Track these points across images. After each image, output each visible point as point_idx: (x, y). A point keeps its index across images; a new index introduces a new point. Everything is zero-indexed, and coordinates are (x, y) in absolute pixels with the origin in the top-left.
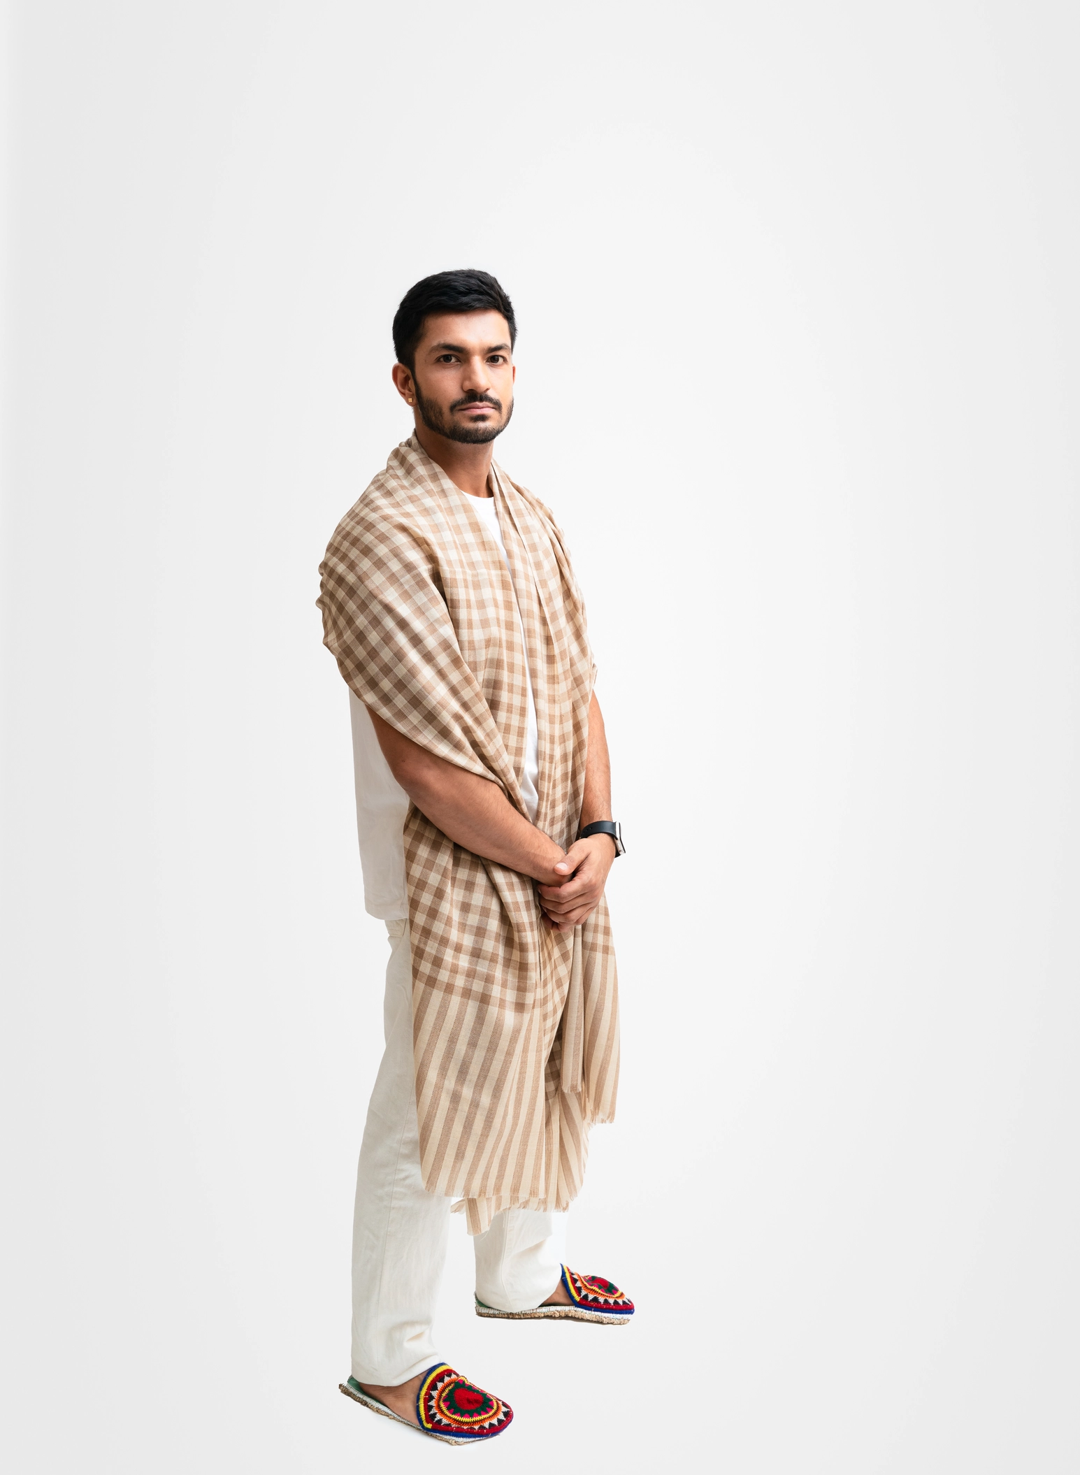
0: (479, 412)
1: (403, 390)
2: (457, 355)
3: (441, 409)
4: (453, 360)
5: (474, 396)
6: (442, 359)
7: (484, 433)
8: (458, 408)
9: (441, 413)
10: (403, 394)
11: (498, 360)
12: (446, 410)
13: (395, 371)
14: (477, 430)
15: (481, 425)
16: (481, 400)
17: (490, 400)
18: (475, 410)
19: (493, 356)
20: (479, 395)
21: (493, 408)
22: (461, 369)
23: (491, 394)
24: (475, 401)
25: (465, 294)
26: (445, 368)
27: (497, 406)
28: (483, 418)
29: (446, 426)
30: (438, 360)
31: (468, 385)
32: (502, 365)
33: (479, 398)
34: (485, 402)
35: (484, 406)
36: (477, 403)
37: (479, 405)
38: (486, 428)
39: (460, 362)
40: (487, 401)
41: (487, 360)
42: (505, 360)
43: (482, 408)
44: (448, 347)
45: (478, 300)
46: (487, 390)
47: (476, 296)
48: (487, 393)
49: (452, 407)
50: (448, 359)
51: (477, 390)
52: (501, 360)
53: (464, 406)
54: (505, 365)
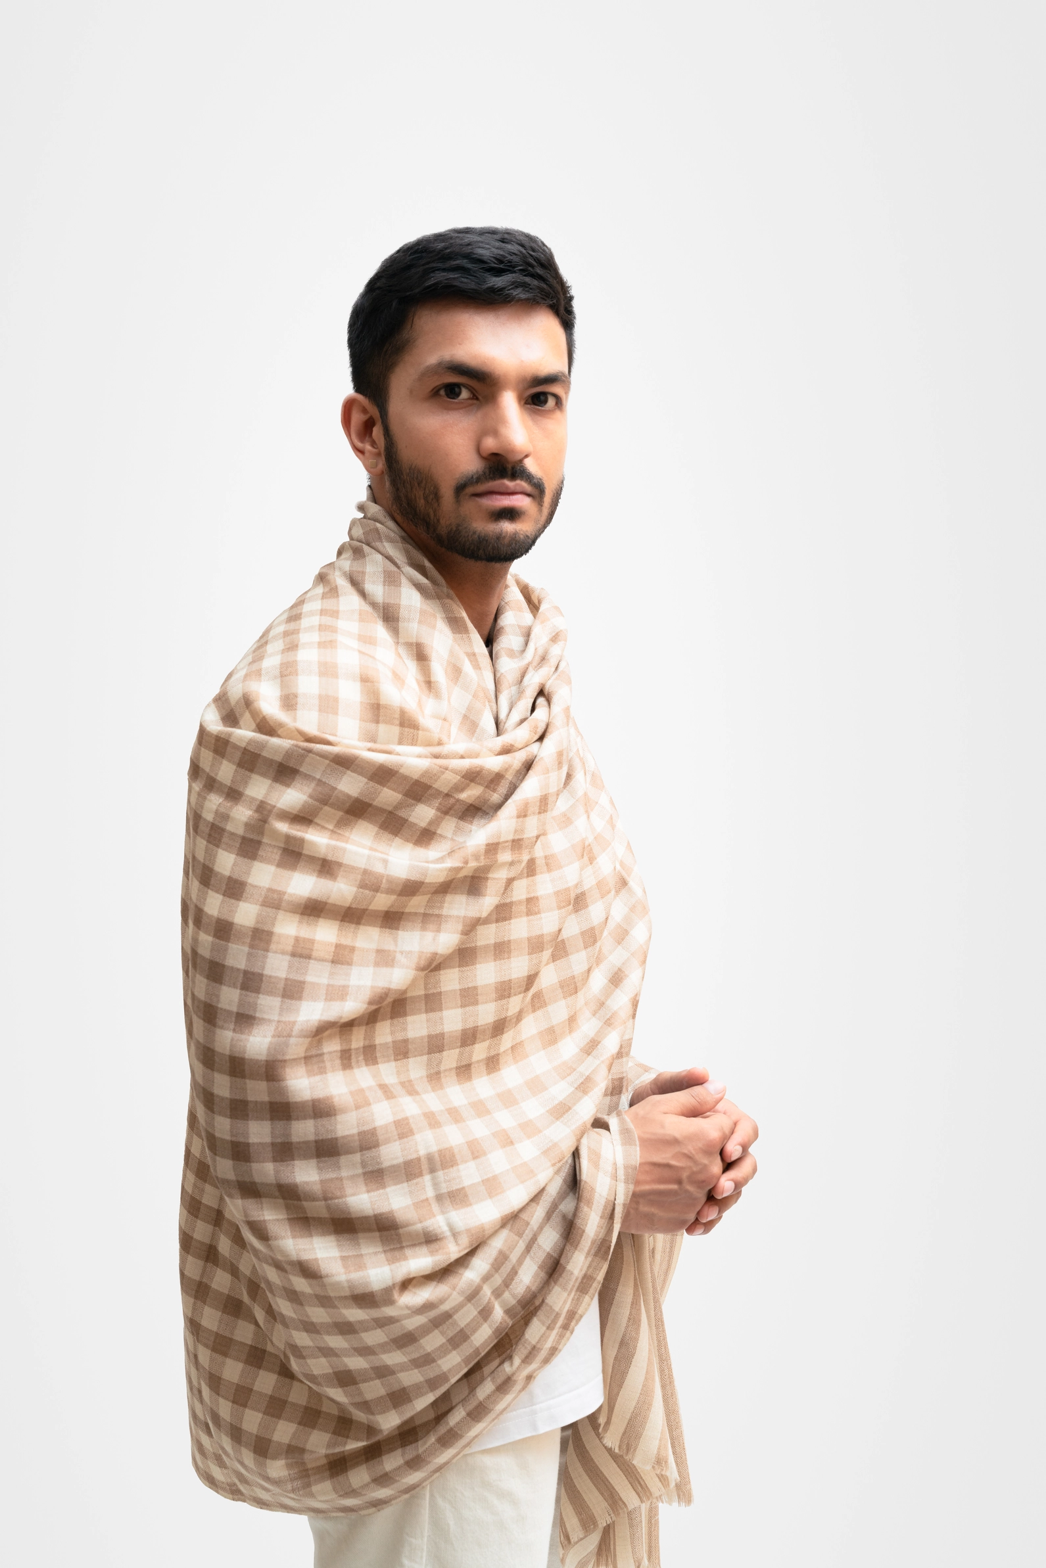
0: (506, 501)
1: (359, 445)
2: (472, 385)
3: (437, 489)
4: (465, 394)
5: (500, 466)
6: (442, 392)
8: (470, 490)
9: (437, 496)
10: (359, 451)
11: (546, 402)
12: (447, 493)
13: (348, 408)
14: (499, 537)
15: (507, 527)
16: (512, 476)
17: (528, 477)
18: (499, 497)
19: (538, 394)
20: (509, 468)
21: (531, 496)
22: (479, 415)
23: (530, 465)
24: (501, 478)
25: (495, 271)
26: (447, 409)
27: (539, 491)
28: (511, 514)
29: (442, 522)
30: (435, 394)
31: (490, 444)
32: (552, 411)
33: (509, 473)
34: (518, 482)
35: (518, 489)
36: (504, 484)
37: (507, 487)
38: (516, 534)
39: (477, 399)
40: (522, 480)
41: (527, 400)
42: (559, 403)
43: (513, 493)
44: (457, 369)
45: (523, 285)
46: (527, 457)
47: (519, 278)
48: (525, 465)
49: (460, 488)
50: (455, 393)
51: (508, 456)
52: (552, 402)
53: (482, 487)
54: (558, 414)
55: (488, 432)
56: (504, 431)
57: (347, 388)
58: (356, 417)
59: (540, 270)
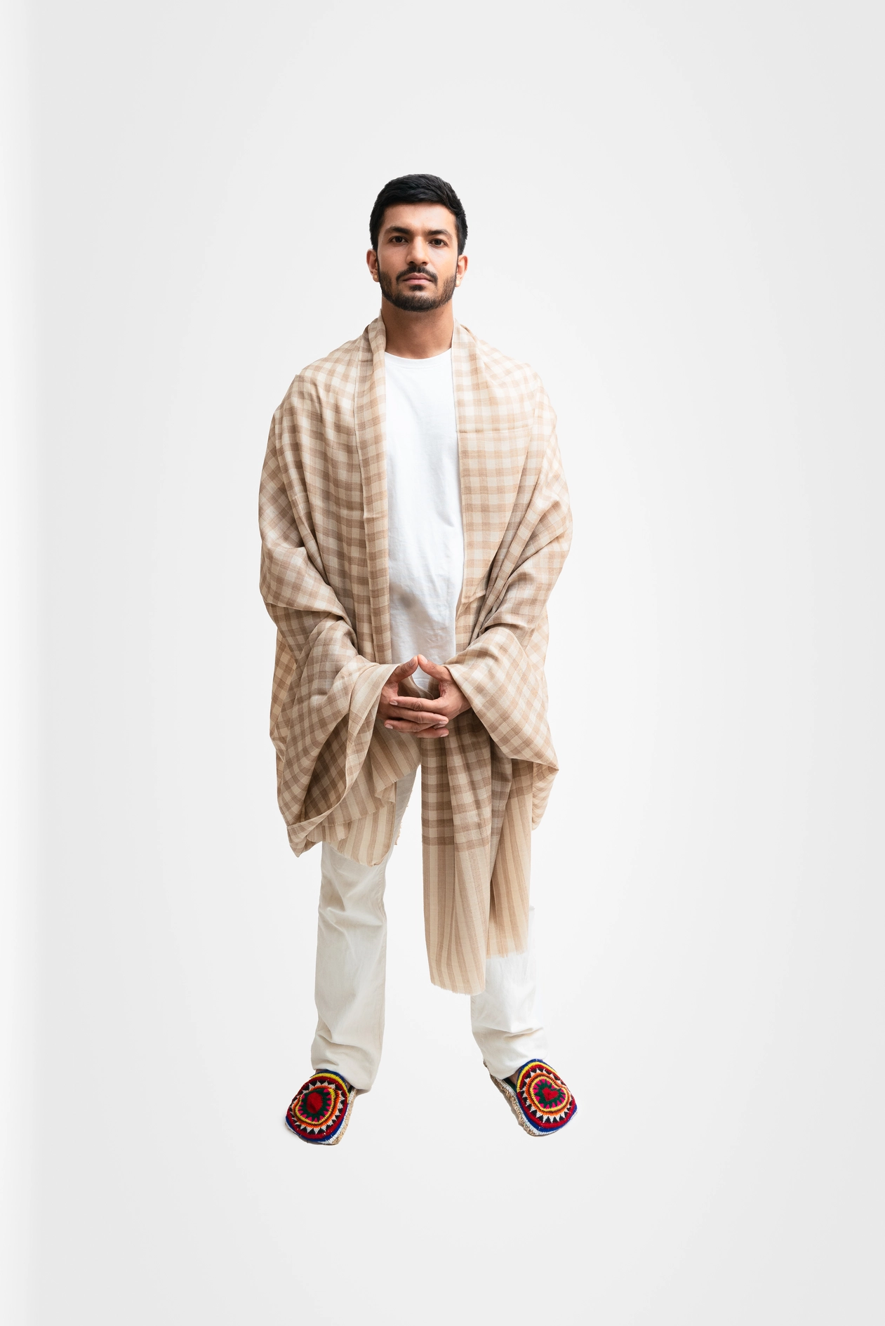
0: (416, 282)
1: (373, 270)
2: (404, 236)
3: (390, 280)
4: (403, 240)
5: (415, 267)
6: (394, 240)
7: (419, 300)
8: (402, 278)
9: (390, 283)
10: (372, 272)
11: (440, 243)
12: (394, 281)
13: (369, 254)
14: (413, 298)
15: (418, 294)
16: (419, 271)
17: (427, 272)
18: (413, 281)
19: (434, 239)
20: (418, 267)
21: (430, 281)
22: (407, 247)
23: (429, 268)
24: (415, 272)
25: (412, 188)
26: (395, 246)
27: (433, 279)
28: (420, 288)
29: (393, 294)
30: (391, 241)
31: (409, 259)
32: (442, 247)
33: (417, 269)
34: (422, 274)
35: (422, 277)
36: (415, 275)
37: (417, 276)
38: (421, 297)
39: (407, 242)
41: (431, 242)
42: (446, 244)
43: (420, 279)
44: (398, 229)
45: (424, 193)
46: (425, 263)
47: (422, 190)
48: (425, 267)
49: (398, 278)
50: (398, 240)
51: (416, 262)
52: (442, 244)
53: (406, 277)
54: (446, 248)
55: (410, 252)
56: (414, 252)
57: (370, 247)
58: (372, 258)
59: (433, 188)
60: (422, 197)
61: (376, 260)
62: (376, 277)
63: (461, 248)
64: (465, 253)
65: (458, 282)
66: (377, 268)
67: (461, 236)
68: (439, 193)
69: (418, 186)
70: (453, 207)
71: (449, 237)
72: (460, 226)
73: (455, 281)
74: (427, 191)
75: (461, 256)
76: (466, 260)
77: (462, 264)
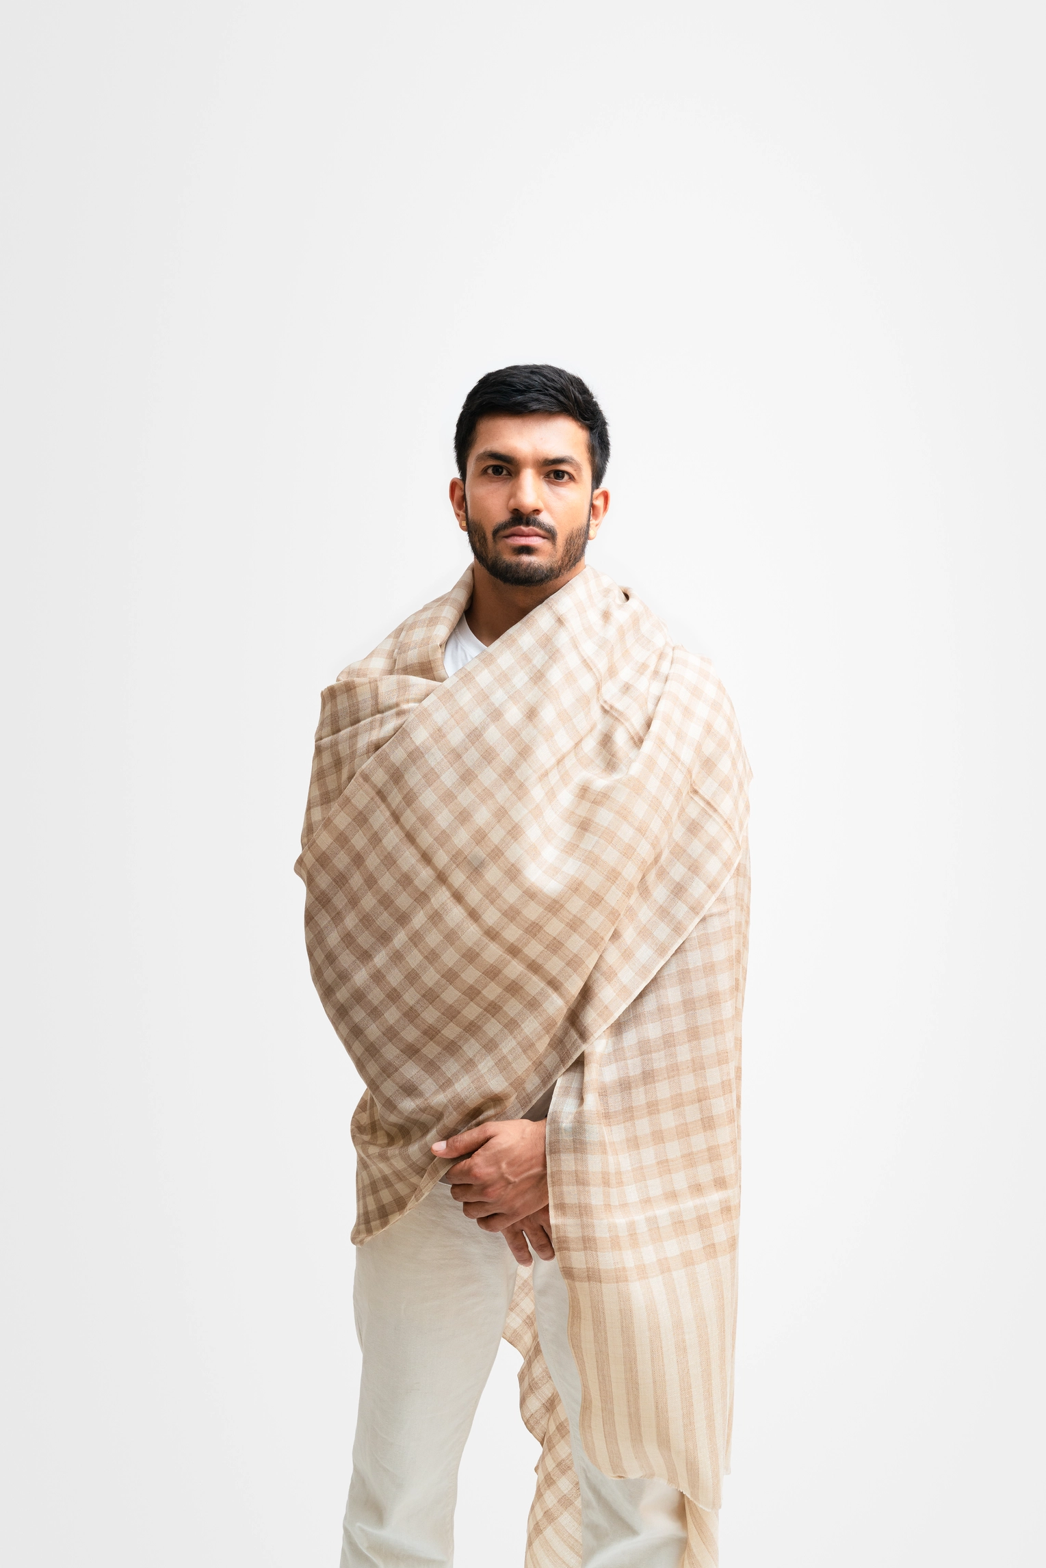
0: (523, 541)
1: (458, 511)
2: (504, 467)
3: (484, 534)
4: (505, 472)
5: (521, 518)
6: (490, 471)
7: (527, 569)
8: (501, 534)
10: (458, 515)
11: (563, 477)
12: (489, 536)
13: (453, 485)
14: (519, 565)
15: (526, 559)
16: (528, 524)
17: (540, 525)
18: (518, 538)
19: (556, 471)
20: (525, 517)
21: (544, 538)
22: (510, 485)
23: (544, 518)
24: (520, 525)
25: (521, 392)
26: (491, 482)
27: (550, 535)
28: (528, 550)
29: (490, 556)
30: (484, 472)
31: (512, 503)
32: (566, 482)
33: (524, 521)
34: (531, 527)
35: (531, 532)
36: (521, 529)
37: (523, 531)
38: (530, 563)
39: (511, 475)
40: (534, 526)
41: (547, 476)
42: (572, 478)
43: (528, 536)
44: (495, 456)
45: (537, 400)
46: (537, 511)
47: (534, 395)
48: (537, 517)
49: (496, 532)
50: (497, 470)
51: (522, 510)
52: (566, 477)
53: (508, 532)
54: (572, 484)
55: (513, 495)
56: (519, 494)
58: (458, 493)
59: (553, 392)
60: (534, 407)
61: (464, 498)
62: (464, 524)
63: (597, 477)
64: (605, 484)
65: (591, 533)
66: (464, 509)
67: (597, 459)
68: (561, 398)
69: (528, 389)
70: (585, 419)
71: (578, 467)
72: (596, 444)
73: (587, 532)
74: (542, 397)
75: (597, 492)
76: (606, 496)
77: (599, 503)
